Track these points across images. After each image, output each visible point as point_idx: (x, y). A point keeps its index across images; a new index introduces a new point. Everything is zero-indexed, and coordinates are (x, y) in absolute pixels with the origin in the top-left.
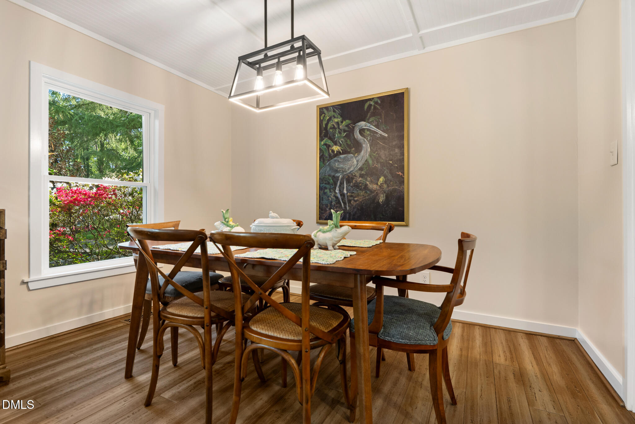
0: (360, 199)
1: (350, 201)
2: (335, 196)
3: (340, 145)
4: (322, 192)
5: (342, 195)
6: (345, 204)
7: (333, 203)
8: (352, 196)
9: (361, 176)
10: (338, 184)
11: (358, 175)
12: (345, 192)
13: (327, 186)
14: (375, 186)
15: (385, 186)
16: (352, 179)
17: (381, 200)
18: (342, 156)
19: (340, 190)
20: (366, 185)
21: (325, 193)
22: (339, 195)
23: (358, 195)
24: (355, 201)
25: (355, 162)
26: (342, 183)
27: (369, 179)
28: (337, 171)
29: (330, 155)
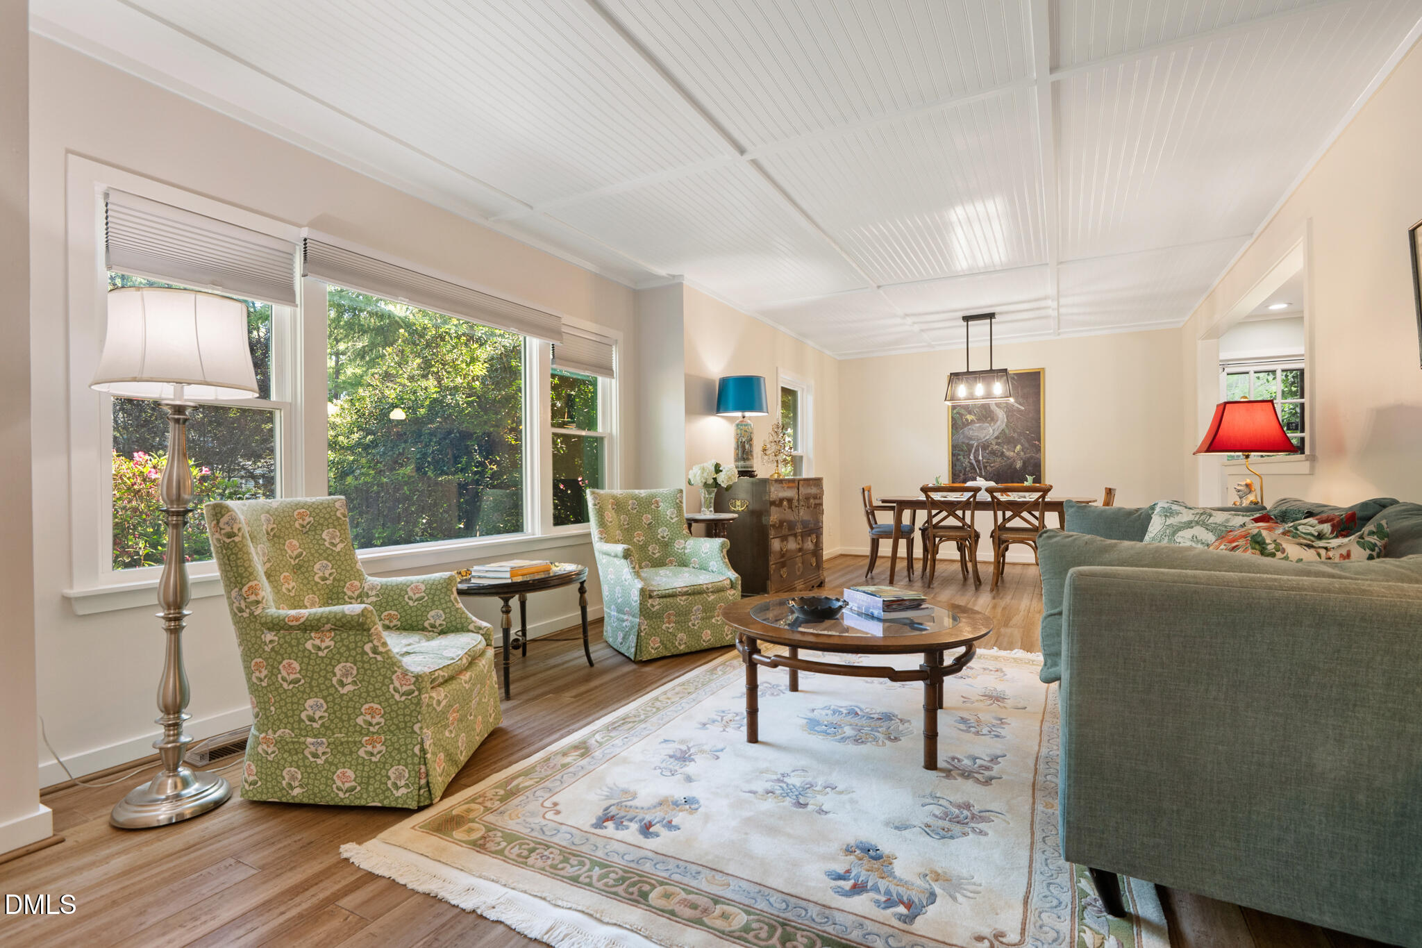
0: (997, 465)
1: (985, 467)
2: (969, 462)
3: (975, 415)
4: (955, 458)
5: (978, 461)
6: (980, 469)
7: (967, 469)
8: (987, 462)
9: (998, 444)
10: (973, 451)
11: (994, 443)
12: (980, 458)
13: (961, 453)
14: (1012, 453)
15: (1022, 453)
16: (988, 446)
17: (1018, 466)
18: (978, 425)
19: (975, 457)
20: (1003, 453)
21: (958, 460)
22: (974, 462)
23: (994, 462)
24: (992, 467)
25: (991, 431)
26: (977, 450)
27: (1005, 447)
28: (970, 439)
29: (963, 423)
